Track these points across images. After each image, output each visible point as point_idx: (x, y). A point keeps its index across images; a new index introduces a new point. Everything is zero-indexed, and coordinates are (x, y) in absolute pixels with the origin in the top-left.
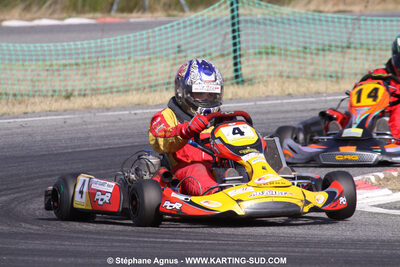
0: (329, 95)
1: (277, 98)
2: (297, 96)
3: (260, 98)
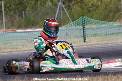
0: (110, 44)
1: (94, 45)
2: (100, 44)
3: (89, 45)
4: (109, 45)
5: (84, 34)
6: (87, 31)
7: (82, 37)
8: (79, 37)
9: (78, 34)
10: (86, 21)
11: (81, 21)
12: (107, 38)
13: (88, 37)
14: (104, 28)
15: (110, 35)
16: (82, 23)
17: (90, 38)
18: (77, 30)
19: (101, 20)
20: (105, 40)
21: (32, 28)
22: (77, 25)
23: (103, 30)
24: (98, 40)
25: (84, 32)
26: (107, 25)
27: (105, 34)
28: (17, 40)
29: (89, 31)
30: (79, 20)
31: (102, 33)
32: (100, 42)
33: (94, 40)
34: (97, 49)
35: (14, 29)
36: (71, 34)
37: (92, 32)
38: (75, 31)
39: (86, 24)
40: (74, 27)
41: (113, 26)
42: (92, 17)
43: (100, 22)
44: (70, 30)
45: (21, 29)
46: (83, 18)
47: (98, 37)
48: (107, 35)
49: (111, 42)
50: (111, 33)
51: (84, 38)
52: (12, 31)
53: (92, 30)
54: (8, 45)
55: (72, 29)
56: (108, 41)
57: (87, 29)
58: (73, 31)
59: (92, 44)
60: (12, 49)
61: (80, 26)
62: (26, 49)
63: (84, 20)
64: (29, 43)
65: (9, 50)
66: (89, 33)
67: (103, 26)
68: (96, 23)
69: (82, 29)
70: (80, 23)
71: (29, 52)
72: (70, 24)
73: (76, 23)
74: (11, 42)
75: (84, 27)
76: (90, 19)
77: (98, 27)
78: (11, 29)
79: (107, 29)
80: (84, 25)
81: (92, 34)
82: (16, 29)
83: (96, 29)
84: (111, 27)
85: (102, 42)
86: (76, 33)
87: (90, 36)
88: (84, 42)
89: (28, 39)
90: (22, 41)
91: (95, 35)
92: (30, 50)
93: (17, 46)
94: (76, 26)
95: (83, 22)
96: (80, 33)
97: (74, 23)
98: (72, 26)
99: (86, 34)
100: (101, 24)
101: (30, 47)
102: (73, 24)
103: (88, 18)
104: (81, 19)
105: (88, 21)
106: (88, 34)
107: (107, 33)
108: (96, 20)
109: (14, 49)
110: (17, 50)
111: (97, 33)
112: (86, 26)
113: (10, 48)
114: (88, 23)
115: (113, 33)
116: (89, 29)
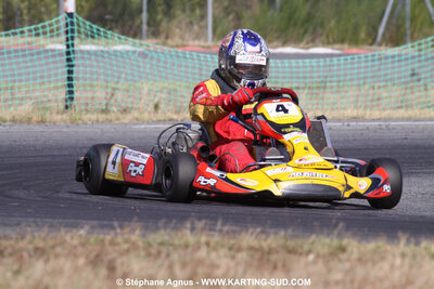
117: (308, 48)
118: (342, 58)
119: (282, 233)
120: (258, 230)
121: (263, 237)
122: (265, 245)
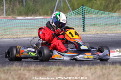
1: (93, 34)
2: (99, 34)
3: (88, 34)
4: (108, 35)
5: (83, 23)
6: (87, 21)
7: (81, 26)
8: (78, 26)
9: (77, 23)
10: (86, 11)
11: (81, 11)
12: (107, 28)
13: (87, 26)
14: (104, 18)
15: (109, 26)
16: (82, 13)
17: (89, 28)
18: (77, 19)
19: (101, 11)
20: (105, 30)
21: (33, 16)
22: (77, 14)
23: (103, 20)
24: (97, 30)
25: (83, 21)
26: (106, 16)
27: (105, 24)
28: (17, 27)
29: (89, 20)
30: (79, 10)
31: (101, 23)
32: (99, 32)
33: (93, 29)
34: (96, 38)
35: (14, 16)
36: (71, 23)
37: (92, 21)
38: (75, 20)
39: (86, 14)
40: (73, 16)
41: (113, 16)
42: (92, 7)
43: (100, 12)
44: (70, 19)
45: (21, 16)
46: (83, 8)
47: (98, 27)
48: (107, 25)
49: (110, 32)
50: (111, 23)
51: (83, 27)
52: (12, 18)
53: (92, 20)
54: (8, 32)
55: (72, 18)
56: (107, 31)
57: (87, 18)
58: (73, 20)
59: (91, 33)
60: (12, 35)
61: (80, 15)
62: (26, 36)
63: (83, 10)
64: (28, 31)
65: (8, 36)
66: (91, 22)
67: (103, 16)
68: (96, 13)
69: (82, 19)
70: (80, 12)
71: (28, 39)
72: (70, 13)
73: (76, 12)
74: (11, 29)
75: (84, 16)
76: (90, 9)
77: (97, 17)
78: (11, 16)
79: (107, 19)
80: (84, 14)
81: (92, 23)
82: (16, 16)
83: (95, 19)
84: (111, 18)
85: (101, 32)
86: (76, 22)
87: (89, 26)
88: (84, 31)
89: (28, 26)
90: (21, 28)
91: (95, 24)
92: (29, 37)
93: (17, 33)
94: (75, 15)
95: (83, 11)
96: (80, 23)
97: (73, 12)
98: (72, 15)
99: (85, 24)
100: (101, 14)
101: (30, 34)
102: (72, 14)
103: (88, 8)
104: (82, 9)
105: (88, 11)
106: (88, 23)
107: (106, 23)
108: (96, 10)
109: (14, 35)
110: (17, 37)
111: (97, 23)
112: (85, 16)
113: (10, 35)
114: (88, 13)
115: (113, 23)
116: (89, 18)
117: (35, 17)
118: (45, 19)
119: (42, 65)
120: (35, 65)
121: (36, 67)
122: (37, 69)
